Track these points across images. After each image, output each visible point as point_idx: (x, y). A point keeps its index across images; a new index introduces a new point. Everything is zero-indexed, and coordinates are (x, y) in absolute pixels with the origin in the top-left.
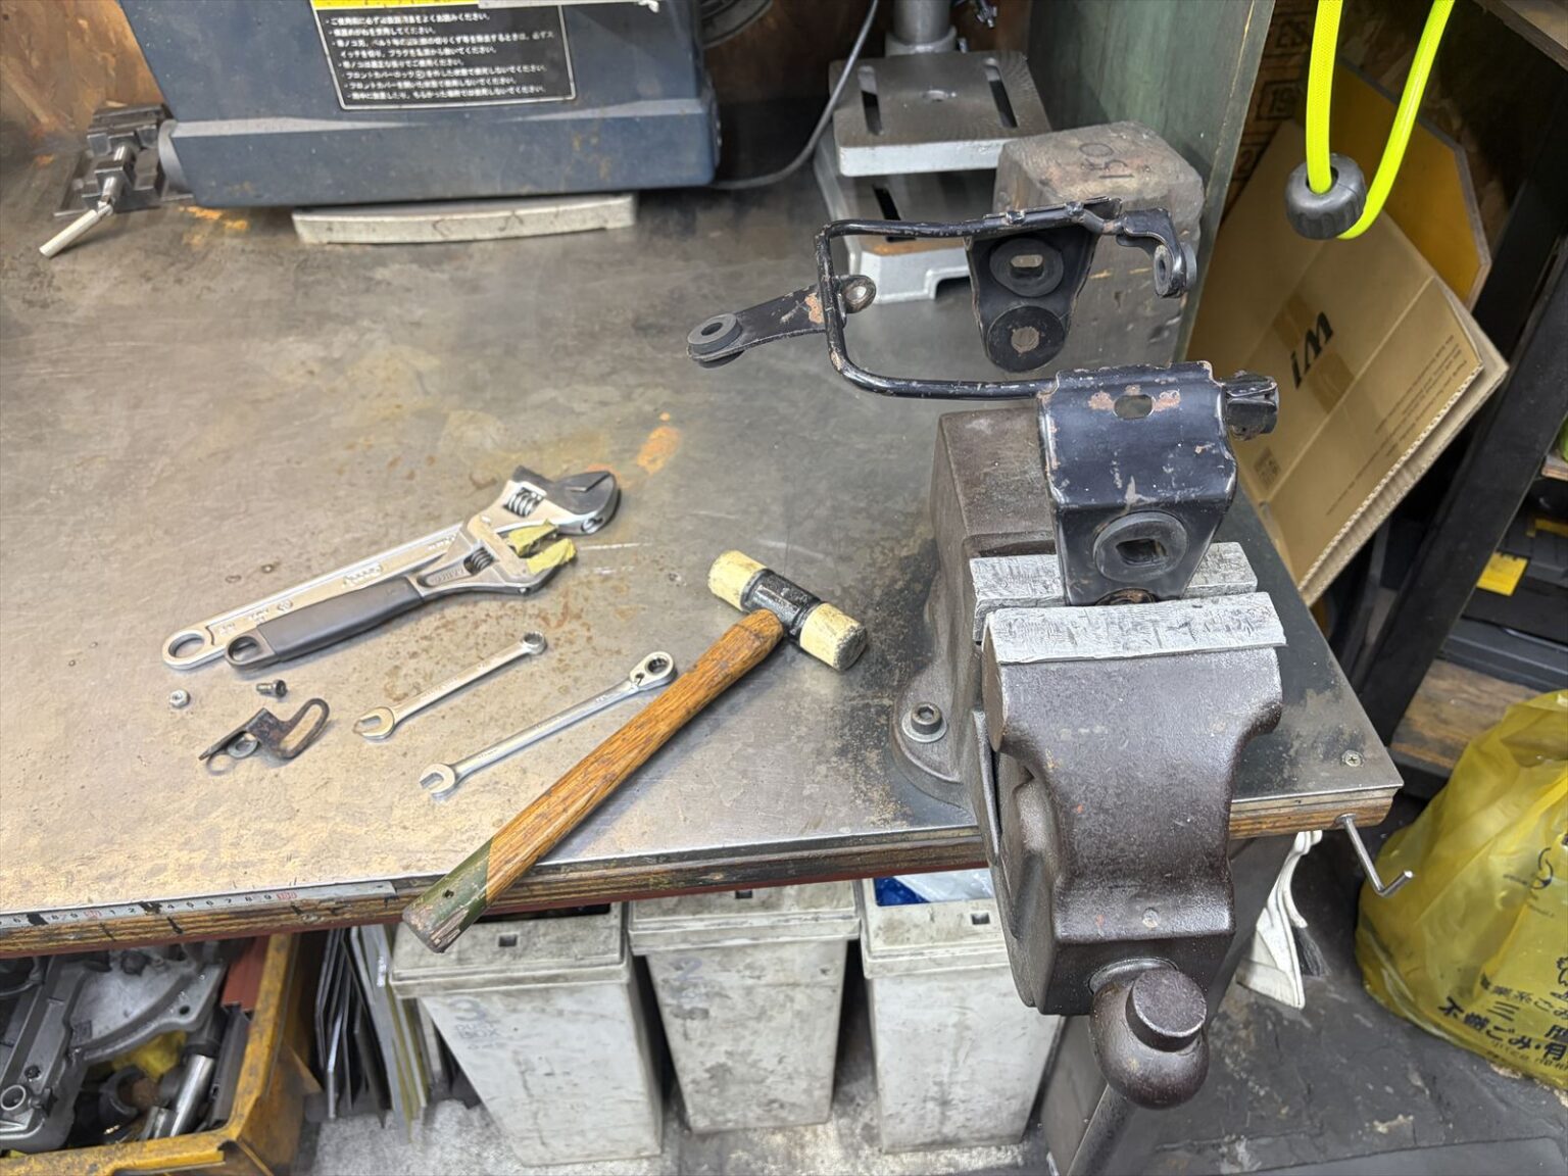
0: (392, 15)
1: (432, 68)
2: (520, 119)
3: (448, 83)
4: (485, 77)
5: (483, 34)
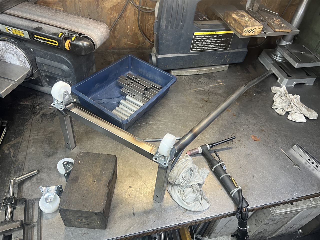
0: (207, 36)
1: (209, 45)
2: (219, 53)
3: (210, 47)
4: (217, 46)
5: (220, 39)
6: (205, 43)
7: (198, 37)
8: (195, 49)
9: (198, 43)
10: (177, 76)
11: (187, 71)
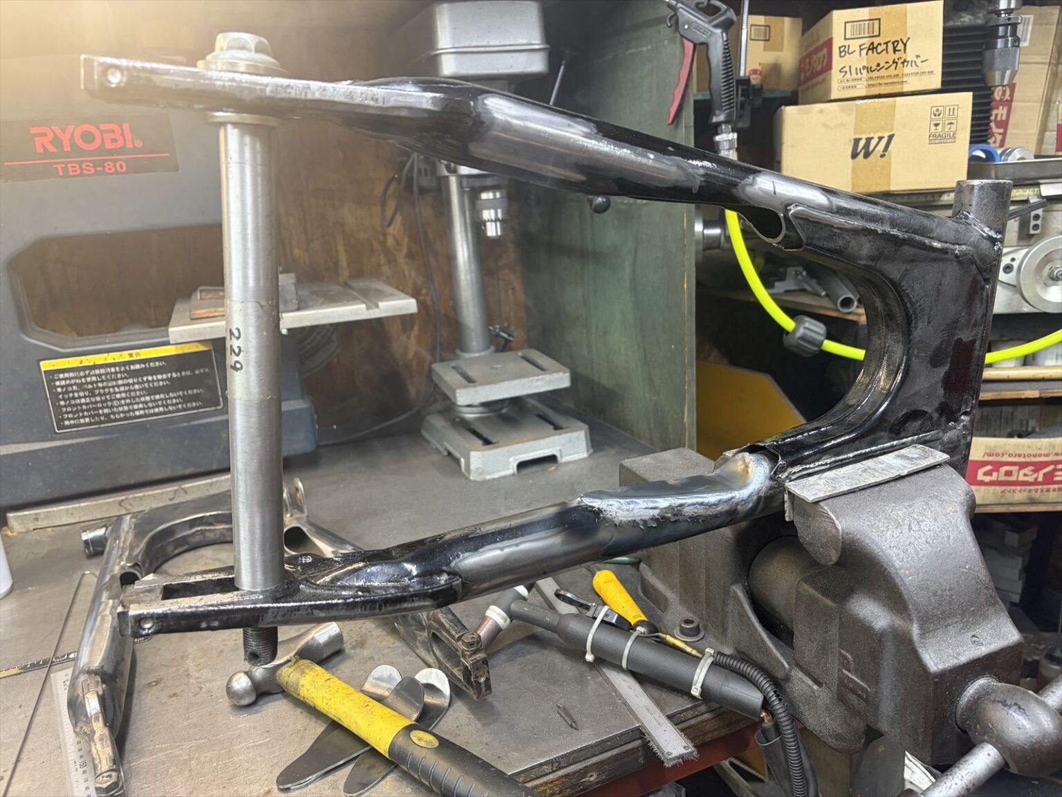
0: (99, 368)
1: (124, 399)
2: (185, 424)
3: (136, 407)
4: (161, 400)
5: (161, 374)
6: (105, 394)
7: (61, 376)
8: (73, 419)
9: (74, 398)
10: (34, 529)
11: (75, 508)
